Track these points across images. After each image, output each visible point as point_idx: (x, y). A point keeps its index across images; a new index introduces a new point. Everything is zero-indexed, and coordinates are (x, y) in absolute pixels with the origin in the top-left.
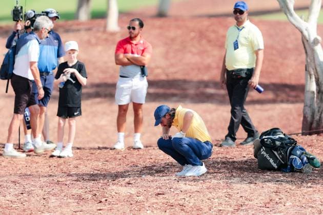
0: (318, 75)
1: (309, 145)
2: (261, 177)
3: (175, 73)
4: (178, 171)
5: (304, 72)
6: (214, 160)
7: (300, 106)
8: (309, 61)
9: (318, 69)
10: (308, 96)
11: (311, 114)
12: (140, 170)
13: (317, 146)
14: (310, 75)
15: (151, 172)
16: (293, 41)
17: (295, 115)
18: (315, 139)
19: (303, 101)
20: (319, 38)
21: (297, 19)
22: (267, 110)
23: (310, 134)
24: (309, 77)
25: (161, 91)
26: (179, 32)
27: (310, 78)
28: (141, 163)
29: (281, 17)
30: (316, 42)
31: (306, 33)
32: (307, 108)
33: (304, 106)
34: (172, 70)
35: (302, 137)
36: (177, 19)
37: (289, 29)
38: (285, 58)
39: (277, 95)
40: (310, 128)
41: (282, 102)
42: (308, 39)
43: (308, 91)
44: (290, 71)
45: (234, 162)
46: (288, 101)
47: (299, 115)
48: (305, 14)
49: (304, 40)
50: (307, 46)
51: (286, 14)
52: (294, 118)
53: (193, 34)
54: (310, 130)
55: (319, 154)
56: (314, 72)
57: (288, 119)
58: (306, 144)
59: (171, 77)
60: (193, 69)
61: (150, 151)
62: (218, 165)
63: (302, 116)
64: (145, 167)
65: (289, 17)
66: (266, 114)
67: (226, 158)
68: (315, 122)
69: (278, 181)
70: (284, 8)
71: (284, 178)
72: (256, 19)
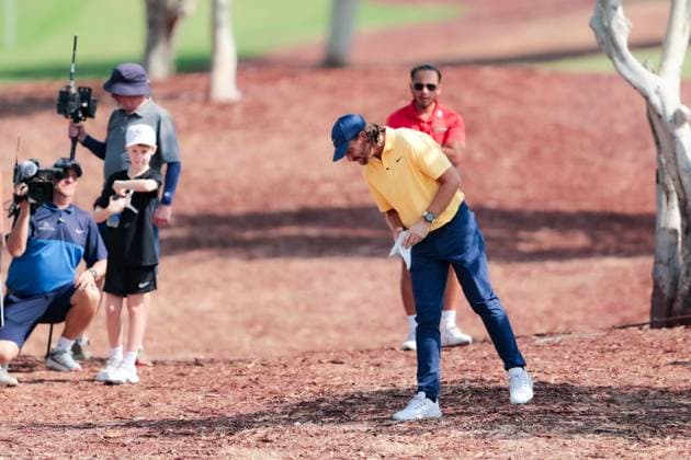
0: (685, 194)
1: (668, 348)
2: (561, 421)
4: (373, 412)
5: (652, 188)
6: (454, 385)
7: (645, 263)
8: (664, 161)
9: (685, 179)
10: (663, 240)
11: (670, 280)
12: (289, 410)
13: (684, 351)
14: (668, 193)
15: (313, 414)
16: (629, 119)
17: (636, 283)
18: (681, 336)
19: (651, 251)
20: (685, 110)
21: (637, 67)
22: (572, 273)
23: (670, 325)
24: (664, 196)
25: (334, 232)
26: (374, 100)
27: (668, 199)
28: (292, 395)
29: (601, 65)
30: (679, 119)
31: (655, 100)
32: (661, 266)
33: (655, 263)
34: (358, 185)
35: (650, 331)
36: (367, 71)
37: (620, 91)
38: (611, 156)
39: (595, 239)
40: (670, 311)
41: (605, 253)
42: (661, 112)
43: (664, 229)
44: (623, 184)
45: (500, 389)
46: (619, 252)
47: (644, 283)
48: (653, 57)
49: (653, 115)
50: (658, 128)
51: (611, 58)
52: (633, 291)
54: (670, 315)
56: (676, 187)
57: (619, 292)
58: (662, 347)
59: (357, 201)
61: (312, 367)
62: (464, 396)
63: (651, 284)
64: (301, 404)
65: (619, 64)
66: (571, 281)
67: (482, 380)
68: (679, 298)
69: (599, 432)
70: (606, 44)
71: (613, 425)
72: (546, 69)
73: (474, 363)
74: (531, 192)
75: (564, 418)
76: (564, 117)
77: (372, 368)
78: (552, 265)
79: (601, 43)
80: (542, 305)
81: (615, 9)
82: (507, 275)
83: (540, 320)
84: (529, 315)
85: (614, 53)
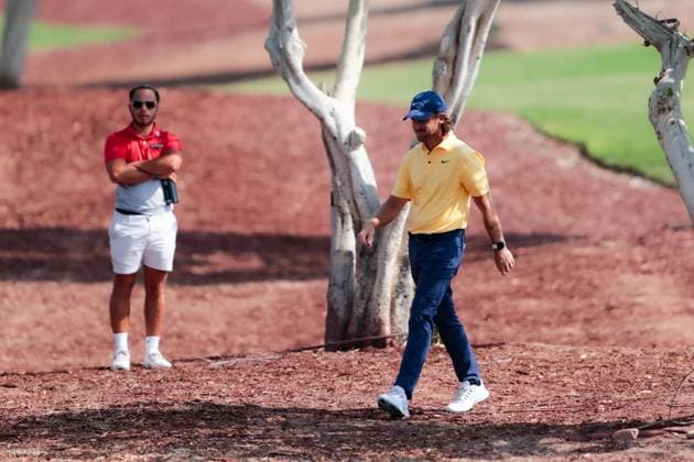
0: (359, 216)
1: (343, 371)
2: (235, 445)
3: (40, 214)
4: (46, 436)
5: (327, 210)
6: (128, 408)
7: (322, 285)
8: (339, 183)
9: (360, 202)
10: (338, 262)
11: (346, 302)
13: (359, 374)
14: (343, 215)
16: (303, 140)
17: (310, 305)
18: (355, 359)
19: (326, 274)
20: (361, 133)
21: (312, 89)
22: (245, 296)
23: (345, 348)
24: (339, 219)
26: (46, 123)
27: (343, 223)
29: (276, 87)
30: (353, 141)
31: (331, 122)
32: (336, 289)
33: (330, 286)
34: (31, 207)
35: (325, 354)
36: (40, 91)
37: (294, 113)
38: (285, 178)
39: (269, 262)
40: (345, 335)
41: (280, 276)
42: (336, 135)
43: (339, 251)
44: (298, 207)
45: (174, 412)
46: (293, 275)
47: (320, 306)
48: (328, 79)
49: (328, 137)
50: (333, 150)
51: (286, 79)
52: (307, 314)
53: (77, 127)
54: (344, 339)
55: (365, 392)
56: (351, 209)
57: (294, 315)
58: (336, 369)
59: (28, 222)
60: (79, 206)
62: (138, 420)
63: (326, 305)
66: (244, 304)
67: (156, 403)
68: (354, 321)
69: (273, 455)
70: (281, 66)
71: (287, 448)
72: (219, 91)
73: (148, 386)
74: (205, 214)
75: (239, 442)
76: (238, 138)
77: (45, 392)
78: (226, 288)
79: (276, 64)
80: (217, 328)
81: (291, 30)
82: (180, 298)
83: (214, 343)
84: (203, 338)
85: (289, 74)
